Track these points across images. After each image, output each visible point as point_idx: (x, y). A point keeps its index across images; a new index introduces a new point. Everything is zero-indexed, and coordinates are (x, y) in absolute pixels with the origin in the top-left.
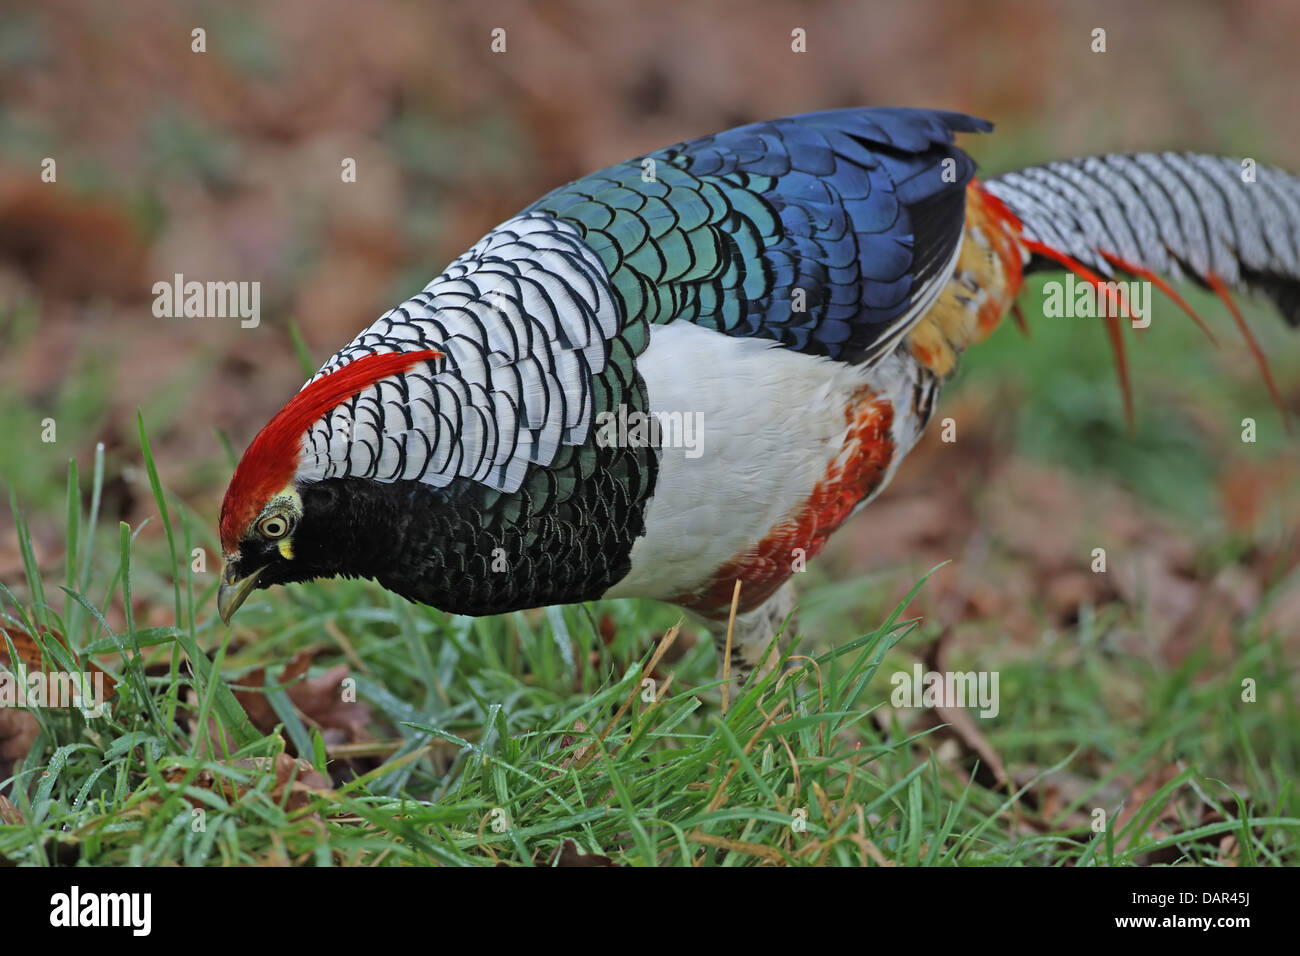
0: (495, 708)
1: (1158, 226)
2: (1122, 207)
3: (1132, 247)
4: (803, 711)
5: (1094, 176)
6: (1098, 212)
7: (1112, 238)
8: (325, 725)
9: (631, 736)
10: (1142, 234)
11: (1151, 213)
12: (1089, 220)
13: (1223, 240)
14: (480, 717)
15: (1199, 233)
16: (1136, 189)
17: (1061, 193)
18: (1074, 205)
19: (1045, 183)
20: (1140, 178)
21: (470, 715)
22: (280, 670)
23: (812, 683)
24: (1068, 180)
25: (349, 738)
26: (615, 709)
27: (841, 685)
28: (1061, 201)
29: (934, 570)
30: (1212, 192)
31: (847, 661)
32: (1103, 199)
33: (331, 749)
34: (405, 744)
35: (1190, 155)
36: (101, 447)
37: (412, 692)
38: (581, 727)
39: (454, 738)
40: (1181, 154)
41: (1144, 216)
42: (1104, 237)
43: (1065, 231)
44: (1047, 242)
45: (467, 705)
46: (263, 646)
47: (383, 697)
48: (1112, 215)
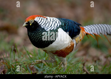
0: (46, 69)
1: (99, 31)
2: (96, 29)
3: (97, 33)
4: (73, 69)
5: (94, 26)
6: (94, 29)
7: (95, 32)
8: (32, 70)
9: (58, 71)
10: (98, 32)
11: (99, 30)
12: (93, 30)
13: (106, 32)
14: (45, 70)
15: (104, 31)
16: (98, 27)
17: (91, 28)
18: (92, 29)
19: (89, 27)
20: (98, 26)
21: (44, 69)
22: (28, 65)
23: (74, 67)
24: (92, 27)
25: (34, 71)
26: (57, 69)
27: (76, 67)
28: (90, 29)
29: (84, 57)
30: (105, 28)
31: (76, 65)
32: (95, 28)
33: (32, 72)
34: (39, 72)
35: (104, 24)
36: (13, 46)
37: (39, 67)
38: (54, 70)
39: (43, 71)
40: (103, 24)
41: (98, 30)
42: (94, 32)
43: (90, 31)
44: (88, 33)
45: (44, 68)
46: (27, 63)
47: (37, 68)
48: (95, 30)
